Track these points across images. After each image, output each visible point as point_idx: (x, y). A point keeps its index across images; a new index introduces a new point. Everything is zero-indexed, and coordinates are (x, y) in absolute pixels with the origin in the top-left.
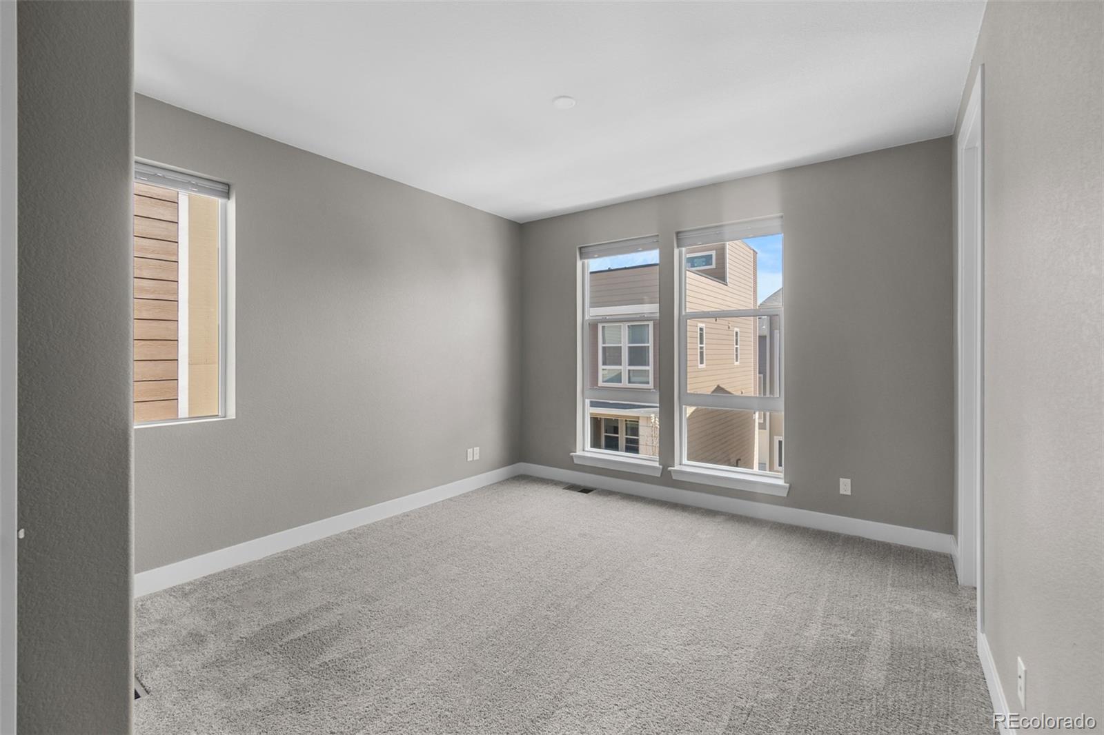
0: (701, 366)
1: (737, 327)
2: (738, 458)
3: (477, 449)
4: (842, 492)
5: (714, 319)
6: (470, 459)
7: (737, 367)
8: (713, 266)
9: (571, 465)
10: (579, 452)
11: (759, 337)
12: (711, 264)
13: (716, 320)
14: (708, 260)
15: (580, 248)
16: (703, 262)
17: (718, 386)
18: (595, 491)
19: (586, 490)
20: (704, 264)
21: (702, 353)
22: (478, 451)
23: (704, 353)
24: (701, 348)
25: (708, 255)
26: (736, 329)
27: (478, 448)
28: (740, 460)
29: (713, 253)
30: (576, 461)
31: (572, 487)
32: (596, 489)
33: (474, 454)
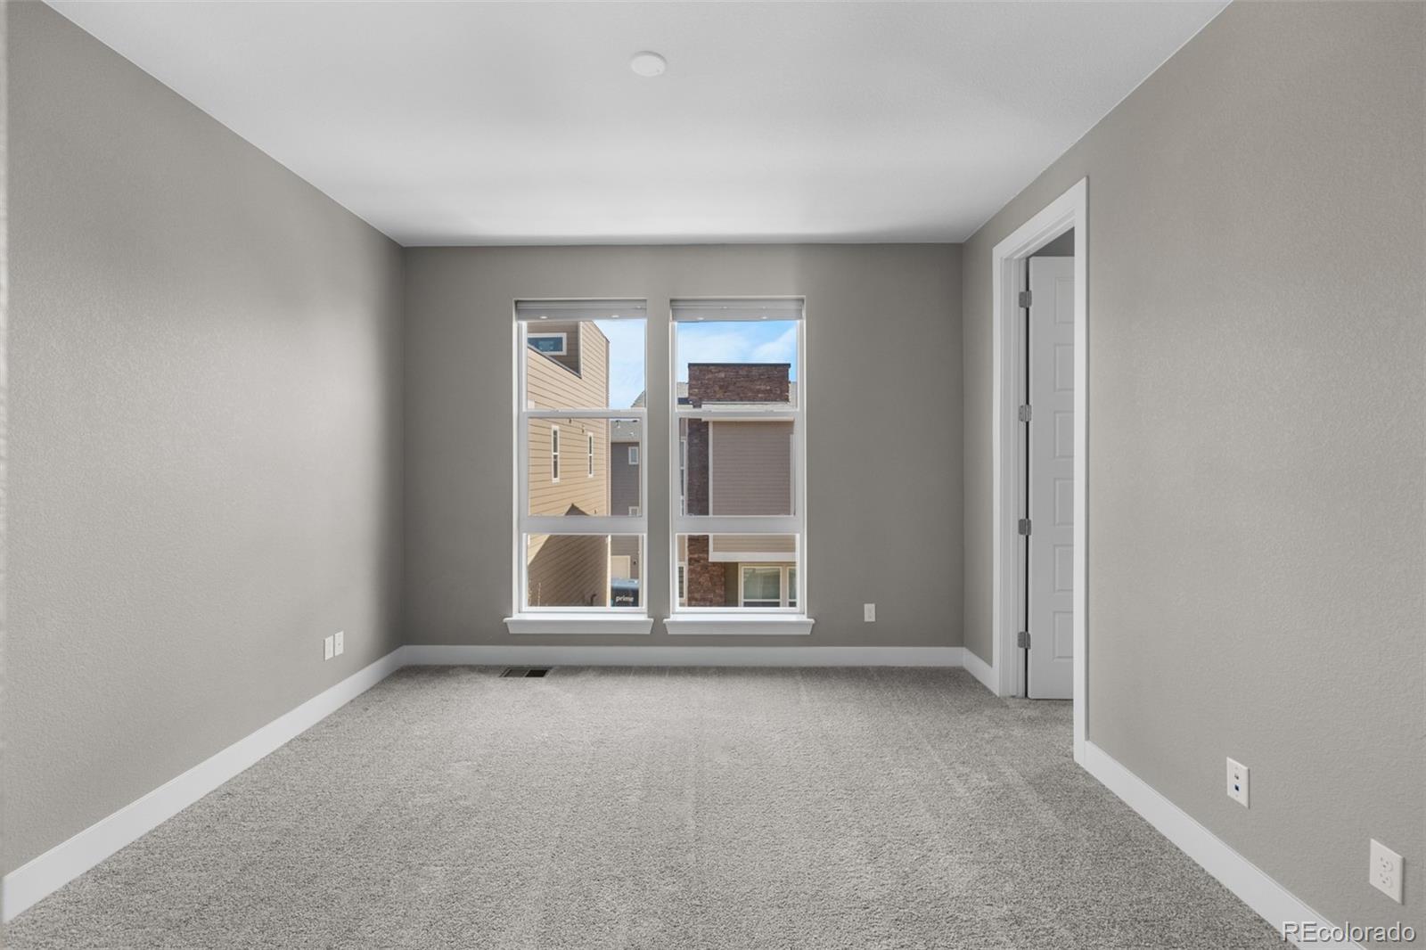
0: (556, 480)
1: (591, 431)
2: (592, 593)
3: (340, 636)
4: (867, 619)
5: (568, 420)
6: (328, 656)
7: (592, 481)
8: (564, 352)
9: (504, 636)
10: (516, 616)
11: (612, 444)
12: (562, 350)
13: (570, 421)
14: (557, 344)
15: (517, 302)
16: (551, 345)
17: (573, 505)
18: (552, 671)
19: (538, 672)
20: (552, 348)
21: (555, 463)
22: (342, 638)
23: (559, 463)
24: (555, 457)
25: (557, 338)
26: (590, 434)
27: (342, 633)
28: (594, 595)
29: (564, 336)
30: (512, 631)
31: (512, 672)
32: (551, 668)
33: (335, 645)
